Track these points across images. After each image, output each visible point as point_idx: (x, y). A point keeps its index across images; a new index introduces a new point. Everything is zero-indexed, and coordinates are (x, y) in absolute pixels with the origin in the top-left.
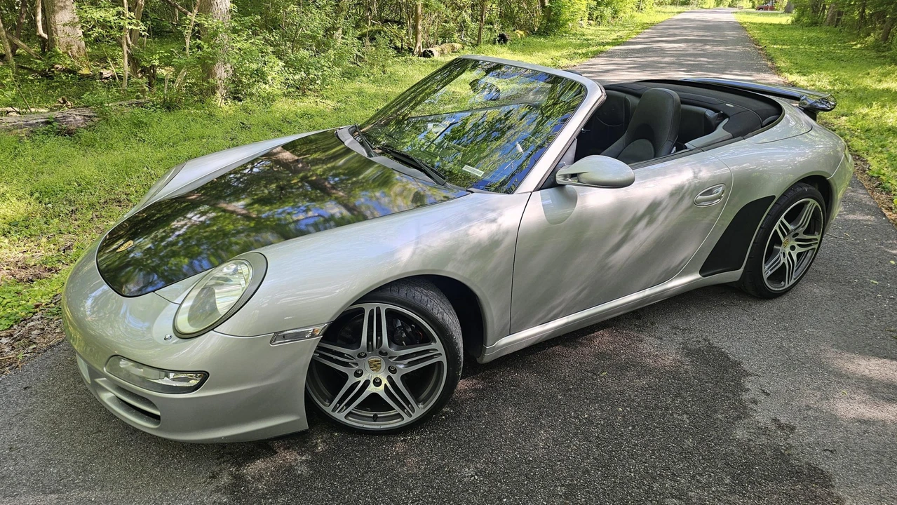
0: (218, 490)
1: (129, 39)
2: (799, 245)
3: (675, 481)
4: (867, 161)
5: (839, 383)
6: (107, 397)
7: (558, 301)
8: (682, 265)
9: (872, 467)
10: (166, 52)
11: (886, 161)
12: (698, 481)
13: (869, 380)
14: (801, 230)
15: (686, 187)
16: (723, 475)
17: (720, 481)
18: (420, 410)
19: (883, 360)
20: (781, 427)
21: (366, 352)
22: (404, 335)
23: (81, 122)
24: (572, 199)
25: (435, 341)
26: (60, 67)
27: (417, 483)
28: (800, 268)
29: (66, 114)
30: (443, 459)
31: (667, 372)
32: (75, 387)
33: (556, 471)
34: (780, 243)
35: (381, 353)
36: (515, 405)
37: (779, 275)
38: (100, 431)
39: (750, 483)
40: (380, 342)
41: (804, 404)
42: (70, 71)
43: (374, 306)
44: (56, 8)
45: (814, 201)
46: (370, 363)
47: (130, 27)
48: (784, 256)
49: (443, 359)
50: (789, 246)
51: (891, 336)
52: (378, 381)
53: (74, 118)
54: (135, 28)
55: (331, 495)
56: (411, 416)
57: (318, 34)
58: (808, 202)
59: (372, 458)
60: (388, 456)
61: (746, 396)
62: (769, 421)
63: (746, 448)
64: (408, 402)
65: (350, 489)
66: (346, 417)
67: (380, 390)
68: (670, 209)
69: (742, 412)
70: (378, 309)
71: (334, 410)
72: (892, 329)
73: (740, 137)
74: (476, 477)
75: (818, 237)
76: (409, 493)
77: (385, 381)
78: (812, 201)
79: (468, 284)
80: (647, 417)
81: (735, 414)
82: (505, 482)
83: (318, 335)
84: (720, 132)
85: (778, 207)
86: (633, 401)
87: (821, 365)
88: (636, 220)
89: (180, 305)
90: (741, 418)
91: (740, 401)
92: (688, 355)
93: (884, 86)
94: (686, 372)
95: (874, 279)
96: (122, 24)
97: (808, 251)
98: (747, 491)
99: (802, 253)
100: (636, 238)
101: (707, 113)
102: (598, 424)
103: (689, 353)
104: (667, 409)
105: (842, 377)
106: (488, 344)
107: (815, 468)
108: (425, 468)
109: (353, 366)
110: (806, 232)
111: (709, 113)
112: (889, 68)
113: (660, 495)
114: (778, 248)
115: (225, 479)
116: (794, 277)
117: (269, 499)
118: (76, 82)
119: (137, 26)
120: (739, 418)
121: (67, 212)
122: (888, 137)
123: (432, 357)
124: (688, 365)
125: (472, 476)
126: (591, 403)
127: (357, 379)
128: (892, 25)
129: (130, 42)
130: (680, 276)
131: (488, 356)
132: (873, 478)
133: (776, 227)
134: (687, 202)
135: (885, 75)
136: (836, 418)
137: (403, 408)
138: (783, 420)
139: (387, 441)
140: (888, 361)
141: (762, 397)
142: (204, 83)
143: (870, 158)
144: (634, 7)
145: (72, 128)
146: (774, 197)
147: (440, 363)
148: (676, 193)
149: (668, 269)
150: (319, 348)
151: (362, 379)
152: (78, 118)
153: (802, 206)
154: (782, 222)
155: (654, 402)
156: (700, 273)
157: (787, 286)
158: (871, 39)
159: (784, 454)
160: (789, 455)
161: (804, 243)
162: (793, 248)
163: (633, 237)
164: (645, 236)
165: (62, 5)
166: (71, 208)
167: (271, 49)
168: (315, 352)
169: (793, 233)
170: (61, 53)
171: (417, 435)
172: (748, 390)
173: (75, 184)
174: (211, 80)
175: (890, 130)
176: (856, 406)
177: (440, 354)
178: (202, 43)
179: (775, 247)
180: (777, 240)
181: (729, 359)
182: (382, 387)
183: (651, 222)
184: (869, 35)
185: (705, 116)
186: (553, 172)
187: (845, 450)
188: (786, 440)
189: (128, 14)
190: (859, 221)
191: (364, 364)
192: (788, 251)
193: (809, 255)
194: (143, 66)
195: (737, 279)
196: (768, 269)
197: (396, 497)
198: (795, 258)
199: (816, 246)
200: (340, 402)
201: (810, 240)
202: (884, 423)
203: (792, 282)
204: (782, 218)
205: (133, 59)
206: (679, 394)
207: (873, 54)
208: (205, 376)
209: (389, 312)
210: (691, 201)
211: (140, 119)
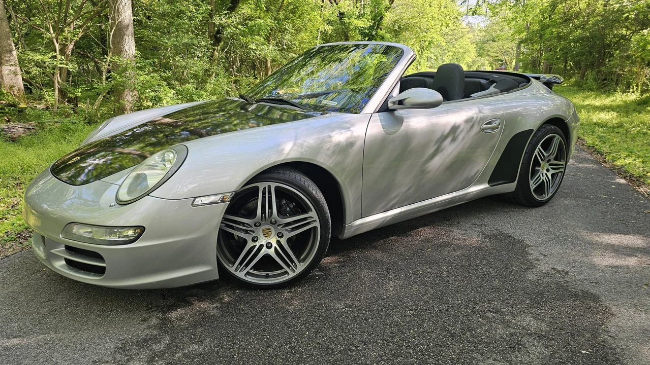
0: (149, 327)
1: (59, 78)
2: (552, 168)
3: (491, 304)
4: (584, 139)
5: (592, 248)
6: (59, 265)
7: (394, 195)
8: (476, 176)
9: (625, 290)
10: (86, 87)
11: (597, 139)
12: (507, 303)
13: (613, 246)
14: (552, 157)
15: (475, 118)
16: (524, 299)
17: (522, 302)
18: (301, 267)
19: (619, 235)
20: (558, 272)
21: (261, 222)
22: (288, 209)
23: (22, 132)
24: (400, 121)
25: (312, 211)
26: (4, 102)
27: (303, 314)
28: (555, 184)
29: (10, 127)
30: (320, 299)
31: (473, 247)
32: (28, 277)
33: (404, 303)
34: (539, 165)
35: (271, 222)
36: (369, 269)
37: (541, 189)
38: (51, 300)
39: (543, 302)
40: (271, 214)
41: (571, 259)
42: (12, 106)
43: (266, 184)
44: (3, 61)
45: (559, 137)
46: (263, 231)
47: (61, 66)
48: (543, 176)
49: (317, 224)
50: (546, 169)
51: (622, 223)
52: (270, 245)
53: (17, 130)
54: (65, 66)
55: (239, 325)
56: (294, 272)
57: (199, 73)
58: (555, 137)
59: (267, 303)
60: (279, 301)
61: (530, 257)
62: (550, 270)
63: (537, 284)
64: (292, 261)
65: (252, 320)
66: (245, 275)
67: (271, 252)
68: (465, 132)
69: (530, 266)
70: (269, 186)
71: (236, 270)
72: (622, 219)
73: (506, 92)
74: (347, 309)
75: (563, 163)
76: (298, 320)
77: (275, 244)
78: (557, 136)
79: (333, 173)
80: (464, 271)
81: (525, 267)
82: (369, 310)
83: (227, 201)
84: (492, 89)
85: (536, 138)
86: (453, 263)
87: (577, 238)
88: (444, 138)
89: (120, 186)
90: (530, 269)
91: (528, 260)
92: (486, 238)
93: (586, 103)
94: (487, 246)
95: (603, 195)
96: (55, 63)
97: (558, 172)
98: (543, 306)
99: (554, 173)
100: (444, 151)
101: (481, 81)
102: (430, 276)
103: (487, 237)
104: (477, 266)
105: (594, 245)
106: (347, 223)
107: (586, 292)
108: (308, 306)
109: (251, 233)
110: (556, 159)
111: (483, 81)
112: (587, 93)
113: (482, 312)
114: (539, 168)
115: (154, 321)
116: (550, 191)
117: (190, 330)
118: (16, 113)
119: (67, 65)
120: (528, 268)
121: (14, 184)
122: (595, 128)
123: (309, 223)
124: (487, 242)
125: (343, 308)
126: (423, 265)
127: (254, 244)
128: (586, 70)
129: (60, 80)
130: (475, 184)
131: (348, 233)
132: (627, 296)
133: (536, 153)
134: (476, 129)
135: (587, 97)
136: (595, 266)
137: (289, 266)
138: (559, 268)
139: (277, 292)
140: (623, 236)
141: (542, 257)
142: (116, 104)
143: (585, 138)
144: (414, 68)
145: (15, 136)
146: (532, 130)
147: (315, 228)
148: (469, 121)
149: (468, 177)
150: (224, 219)
151: (258, 244)
152: (20, 129)
153: (551, 139)
154: (539, 149)
155: (468, 263)
156: (488, 184)
157: (547, 198)
158: (573, 80)
159: (564, 286)
160: (567, 286)
161: (555, 167)
162: (548, 170)
163: (442, 150)
164: (450, 150)
165: (7, 59)
166: (16, 182)
167: (165, 83)
168: (222, 223)
169: (547, 160)
170: (5, 92)
171: (299, 288)
172: (532, 254)
173: (19, 167)
174: (121, 101)
175: (595, 124)
176: (607, 259)
177: (315, 221)
178: (116, 75)
179: (536, 168)
180: (537, 163)
181: (515, 239)
182: (273, 250)
183: (454, 140)
184: (571, 78)
185: (480, 83)
186: (386, 102)
187: (605, 282)
188: (563, 278)
189: (59, 57)
190: (586, 167)
191: (259, 232)
192: (545, 173)
193: (560, 174)
194: (69, 97)
195: (513, 190)
196: (533, 183)
197: (288, 323)
198: (550, 178)
199: (563, 170)
200: (241, 264)
201: (559, 165)
202: (628, 267)
203: (550, 195)
204: (539, 146)
205: (62, 92)
206: (484, 258)
207: (576, 88)
208: (143, 229)
209: (277, 189)
210: (479, 129)
211: (69, 127)
